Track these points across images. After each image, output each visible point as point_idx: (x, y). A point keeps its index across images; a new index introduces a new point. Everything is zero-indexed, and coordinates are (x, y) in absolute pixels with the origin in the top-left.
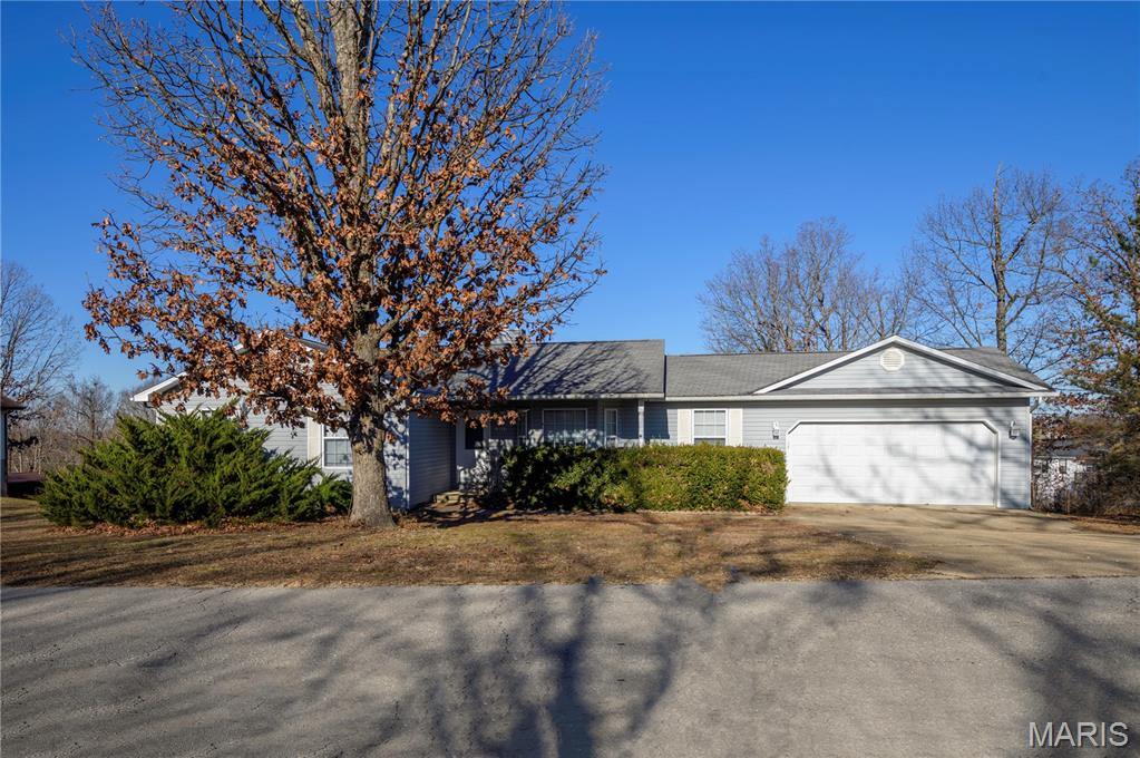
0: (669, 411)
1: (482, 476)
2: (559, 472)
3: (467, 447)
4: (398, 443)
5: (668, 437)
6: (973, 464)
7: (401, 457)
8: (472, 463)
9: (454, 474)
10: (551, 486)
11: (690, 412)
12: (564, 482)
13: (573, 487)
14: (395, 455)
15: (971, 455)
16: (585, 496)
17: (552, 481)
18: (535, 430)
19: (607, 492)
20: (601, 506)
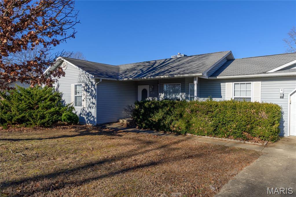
0: (222, 84)
2: (153, 113)
4: (94, 98)
5: (221, 97)
7: (94, 104)
10: (150, 119)
11: (232, 84)
12: (156, 117)
13: (160, 120)
16: (164, 126)
17: (151, 117)
18: (161, 94)
19: (173, 124)
20: (171, 131)
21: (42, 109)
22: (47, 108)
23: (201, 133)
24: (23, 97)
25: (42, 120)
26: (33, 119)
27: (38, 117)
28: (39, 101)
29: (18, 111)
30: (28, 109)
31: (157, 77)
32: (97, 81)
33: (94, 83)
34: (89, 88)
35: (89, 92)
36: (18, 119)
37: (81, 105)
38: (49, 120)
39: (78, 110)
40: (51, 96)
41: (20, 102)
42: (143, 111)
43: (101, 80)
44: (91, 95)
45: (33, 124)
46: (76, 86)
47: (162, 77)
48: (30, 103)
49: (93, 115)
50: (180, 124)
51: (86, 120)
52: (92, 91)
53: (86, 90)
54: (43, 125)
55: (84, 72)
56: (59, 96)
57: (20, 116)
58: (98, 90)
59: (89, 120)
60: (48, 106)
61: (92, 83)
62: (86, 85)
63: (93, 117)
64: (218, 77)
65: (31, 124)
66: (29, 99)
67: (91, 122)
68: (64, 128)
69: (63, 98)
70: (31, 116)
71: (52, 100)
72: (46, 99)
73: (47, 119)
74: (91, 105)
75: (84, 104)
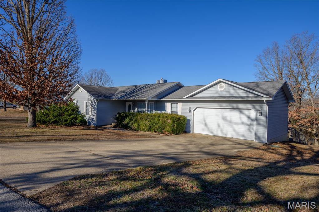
0: (166, 103)
2: (125, 119)
5: (165, 111)
6: (250, 125)
10: (123, 123)
11: (170, 104)
12: (126, 122)
13: (128, 123)
15: (249, 122)
16: (129, 126)
17: (123, 121)
19: (133, 125)
20: (132, 129)
21: (66, 116)
22: (69, 116)
23: (144, 130)
24: (56, 109)
25: (66, 122)
26: (61, 121)
27: (64, 120)
28: (64, 112)
29: (53, 117)
30: (58, 116)
31: (128, 99)
32: (97, 100)
33: (95, 101)
34: (93, 104)
35: (93, 106)
36: (53, 121)
37: (89, 114)
38: (69, 122)
39: (87, 117)
40: (72, 108)
41: (54, 112)
42: (120, 118)
43: (99, 100)
44: (94, 108)
45: (61, 124)
46: (86, 102)
47: (130, 99)
48: (60, 112)
49: (95, 120)
50: (135, 125)
51: (91, 123)
52: (95, 106)
53: (91, 105)
54: (67, 125)
55: (90, 95)
56: (77, 108)
57: (54, 120)
58: (98, 106)
59: (93, 123)
60: (70, 114)
61: (94, 101)
62: (92, 102)
63: (95, 121)
64: (162, 100)
65: (60, 124)
66: (59, 110)
67: (94, 124)
68: (77, 127)
69: (80, 110)
70: (60, 119)
71: (73, 110)
72: (68, 110)
73: (68, 122)
74: (94, 114)
75: (90, 113)
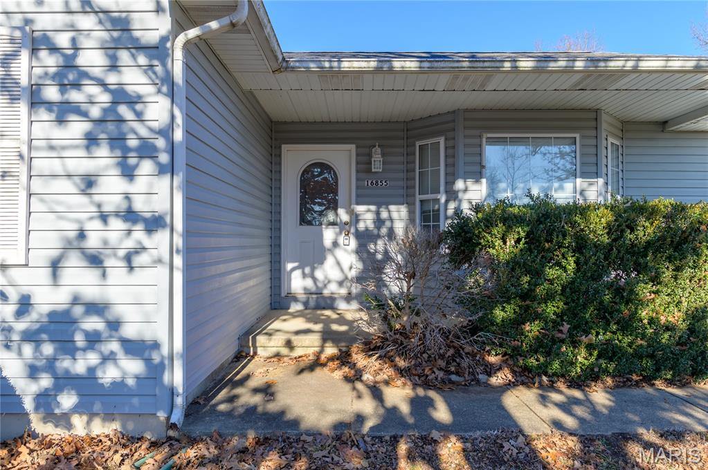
1: (341, 284)
3: (304, 221)
4: (147, 167)
7: (154, 223)
8: (314, 256)
9: (276, 277)
14: (130, 215)
18: (470, 183)
